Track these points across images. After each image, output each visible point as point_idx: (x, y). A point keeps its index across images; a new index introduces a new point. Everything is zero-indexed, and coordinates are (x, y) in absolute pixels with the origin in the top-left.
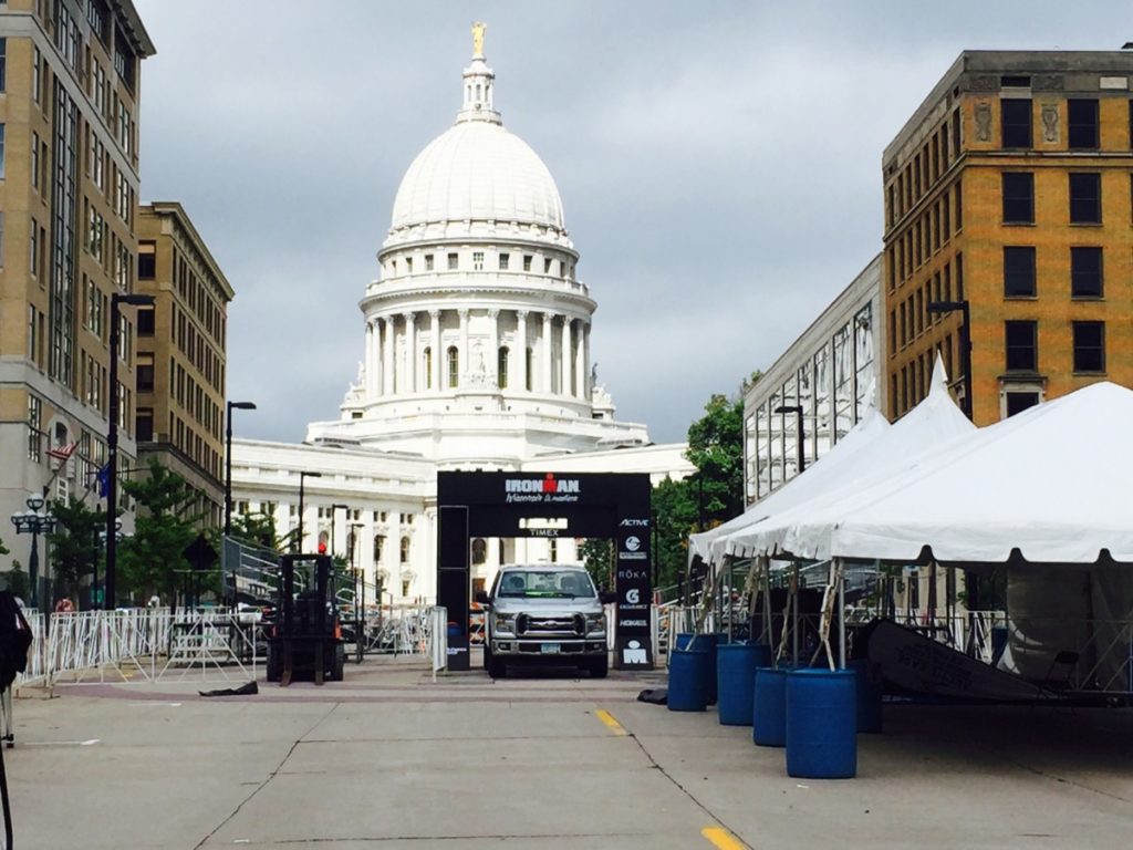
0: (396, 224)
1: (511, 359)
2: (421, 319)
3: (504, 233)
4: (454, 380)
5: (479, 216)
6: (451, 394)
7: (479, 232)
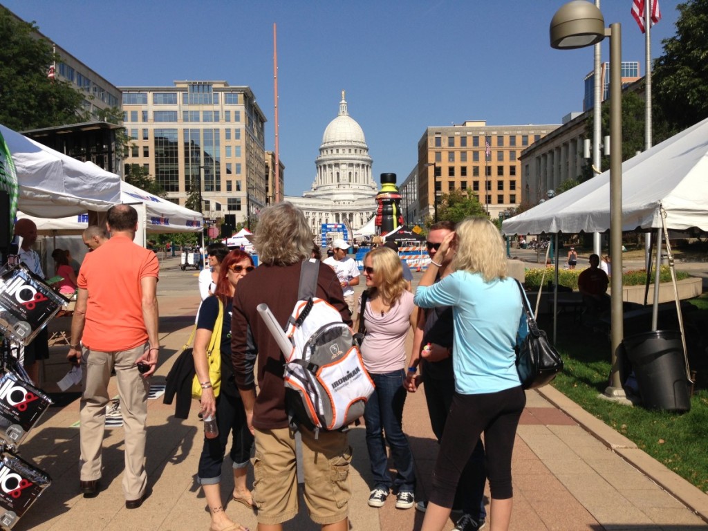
0: (324, 142)
1: (352, 176)
2: (330, 166)
3: (350, 144)
4: (338, 181)
5: (344, 139)
6: (338, 184)
7: (344, 144)
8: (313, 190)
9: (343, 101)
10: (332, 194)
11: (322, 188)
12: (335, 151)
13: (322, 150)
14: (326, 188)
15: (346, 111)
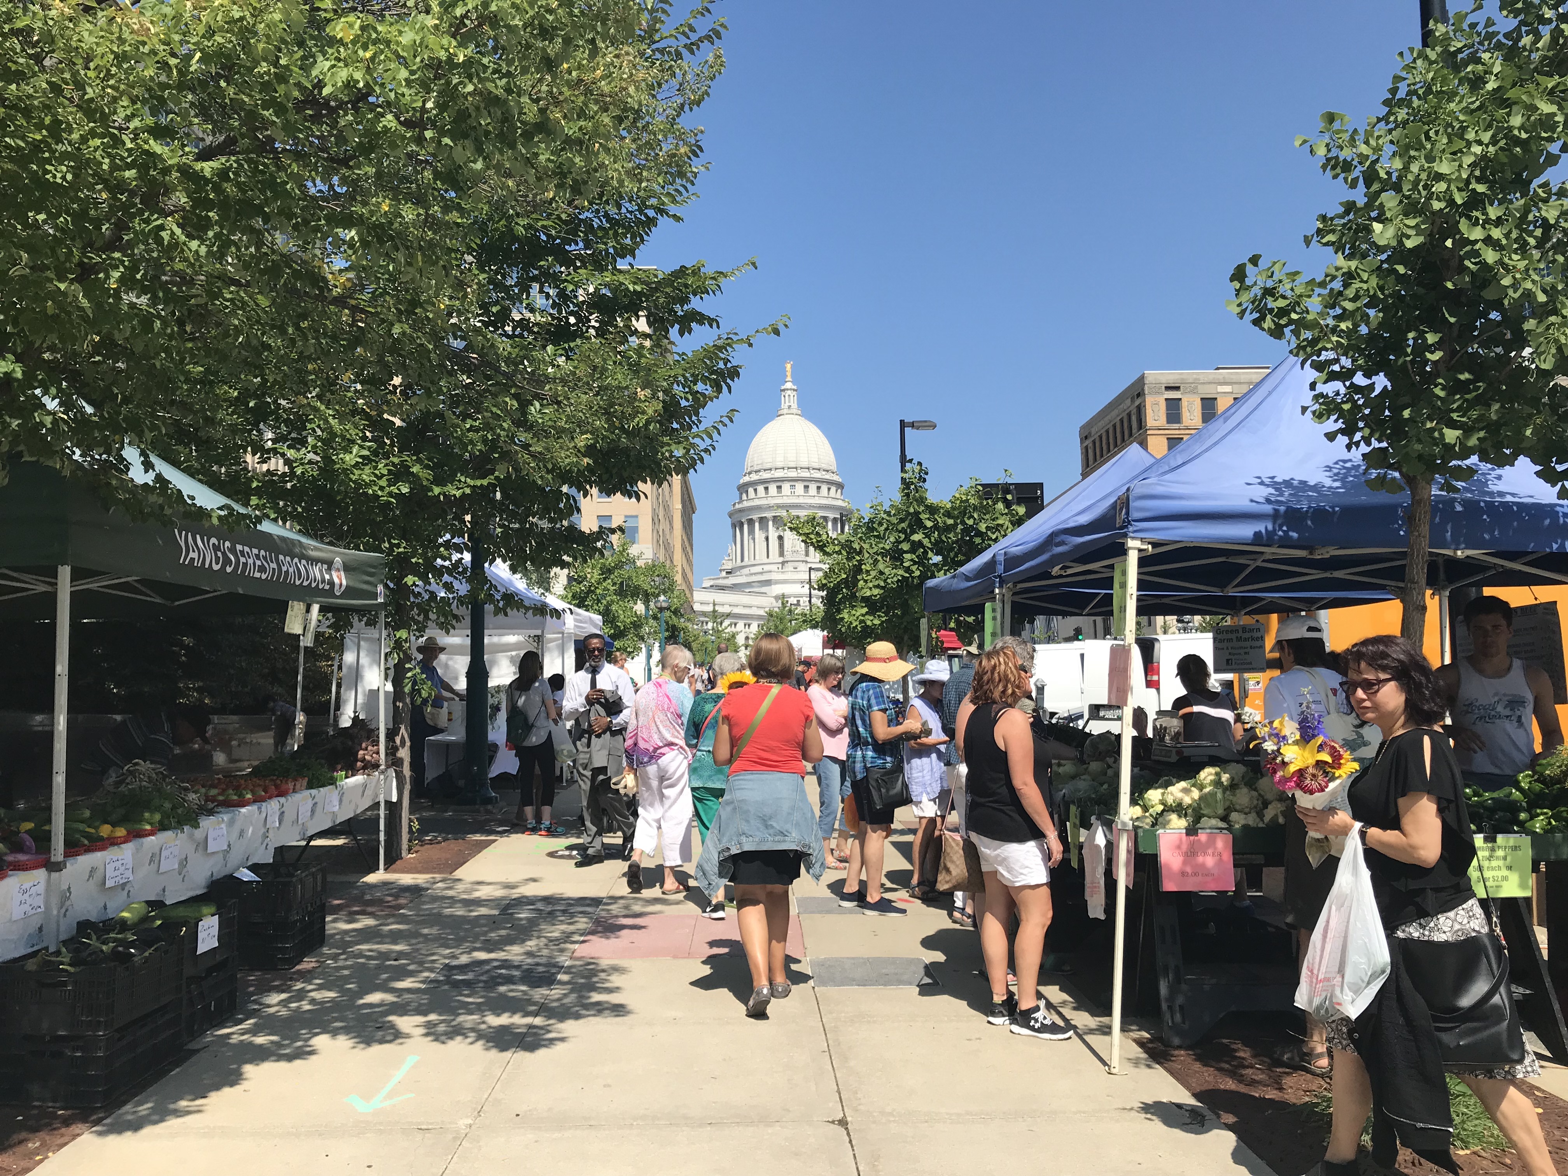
0: (747, 470)
2: (763, 522)
3: (805, 474)
4: (782, 554)
5: (793, 465)
6: (781, 559)
7: (793, 474)
8: (724, 574)
9: (789, 385)
10: (768, 583)
11: (746, 571)
12: (773, 488)
13: (743, 489)
14: (754, 570)
15: (794, 405)
